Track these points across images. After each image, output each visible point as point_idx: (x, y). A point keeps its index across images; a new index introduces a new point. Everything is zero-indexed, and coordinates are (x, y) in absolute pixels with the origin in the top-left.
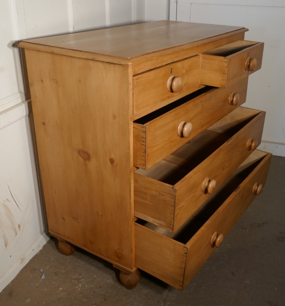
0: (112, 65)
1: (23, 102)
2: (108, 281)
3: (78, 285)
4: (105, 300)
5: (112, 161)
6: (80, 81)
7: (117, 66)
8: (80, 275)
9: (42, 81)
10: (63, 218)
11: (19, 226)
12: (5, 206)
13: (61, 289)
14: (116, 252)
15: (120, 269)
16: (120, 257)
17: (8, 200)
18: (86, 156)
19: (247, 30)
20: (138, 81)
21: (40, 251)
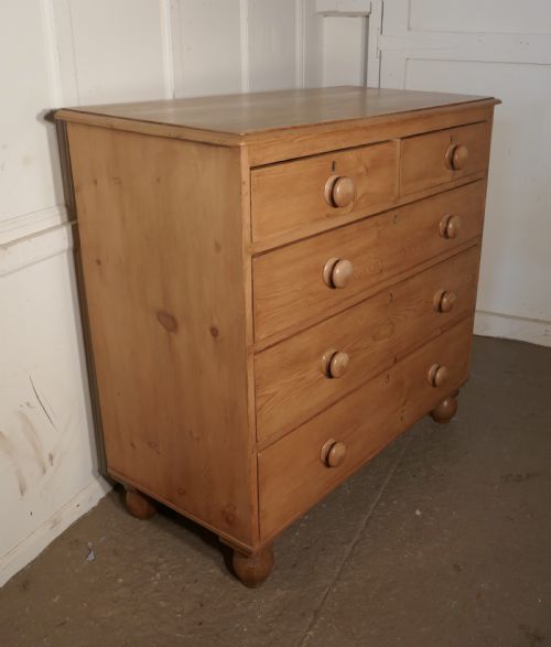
0: (213, 149)
1: (63, 224)
2: (212, 571)
3: (154, 575)
4: (202, 605)
5: (214, 332)
6: (158, 180)
7: (221, 149)
8: (161, 557)
9: (96, 182)
10: (132, 445)
11: (51, 458)
12: (24, 417)
13: (121, 580)
14: (223, 512)
15: (232, 547)
16: (230, 520)
17: (28, 404)
18: (170, 322)
19: (499, 102)
20: (261, 178)
21: (93, 508)
